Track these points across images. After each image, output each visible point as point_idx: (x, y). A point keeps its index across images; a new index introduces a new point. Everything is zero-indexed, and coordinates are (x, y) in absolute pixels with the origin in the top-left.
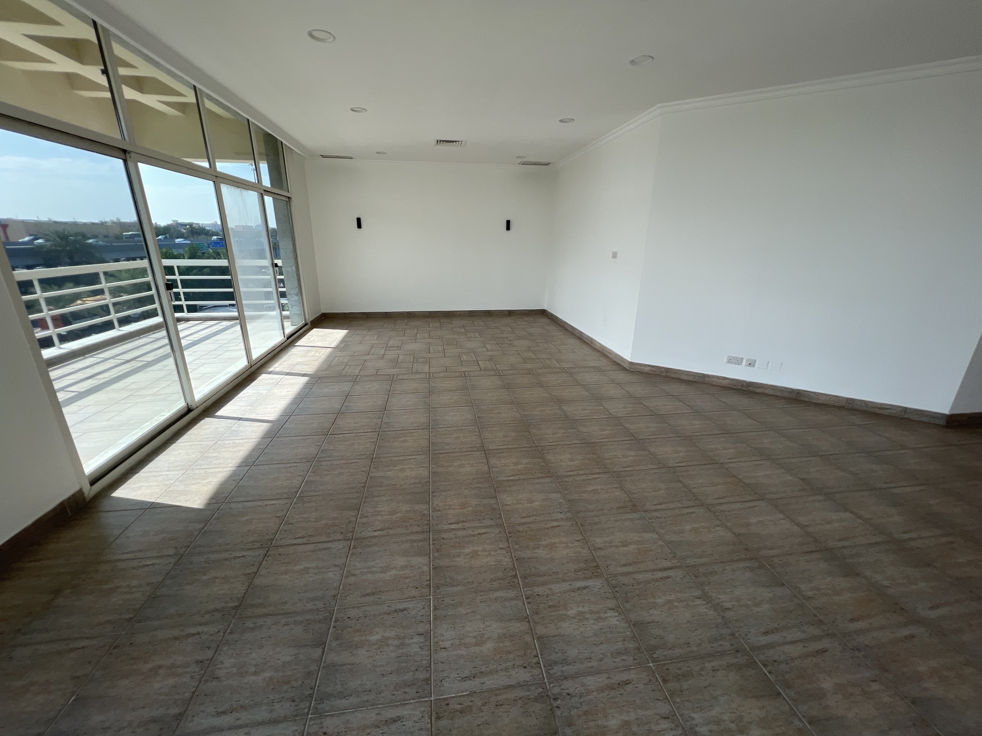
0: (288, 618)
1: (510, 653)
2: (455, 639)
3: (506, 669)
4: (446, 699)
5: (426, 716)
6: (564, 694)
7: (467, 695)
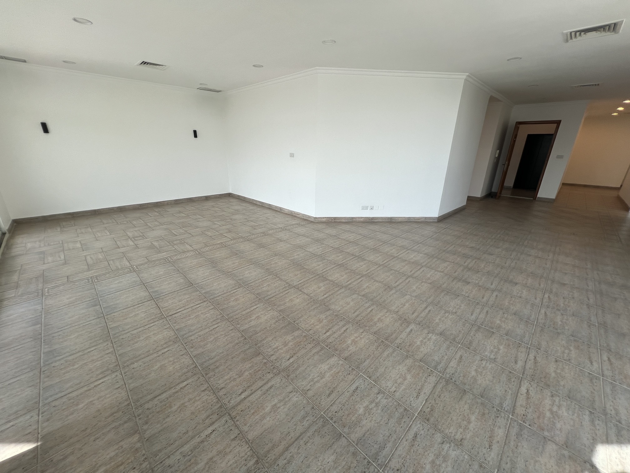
0: (302, 439)
1: (418, 374)
2: (393, 384)
3: (425, 381)
4: (421, 411)
5: (423, 423)
6: (451, 375)
7: (425, 403)
